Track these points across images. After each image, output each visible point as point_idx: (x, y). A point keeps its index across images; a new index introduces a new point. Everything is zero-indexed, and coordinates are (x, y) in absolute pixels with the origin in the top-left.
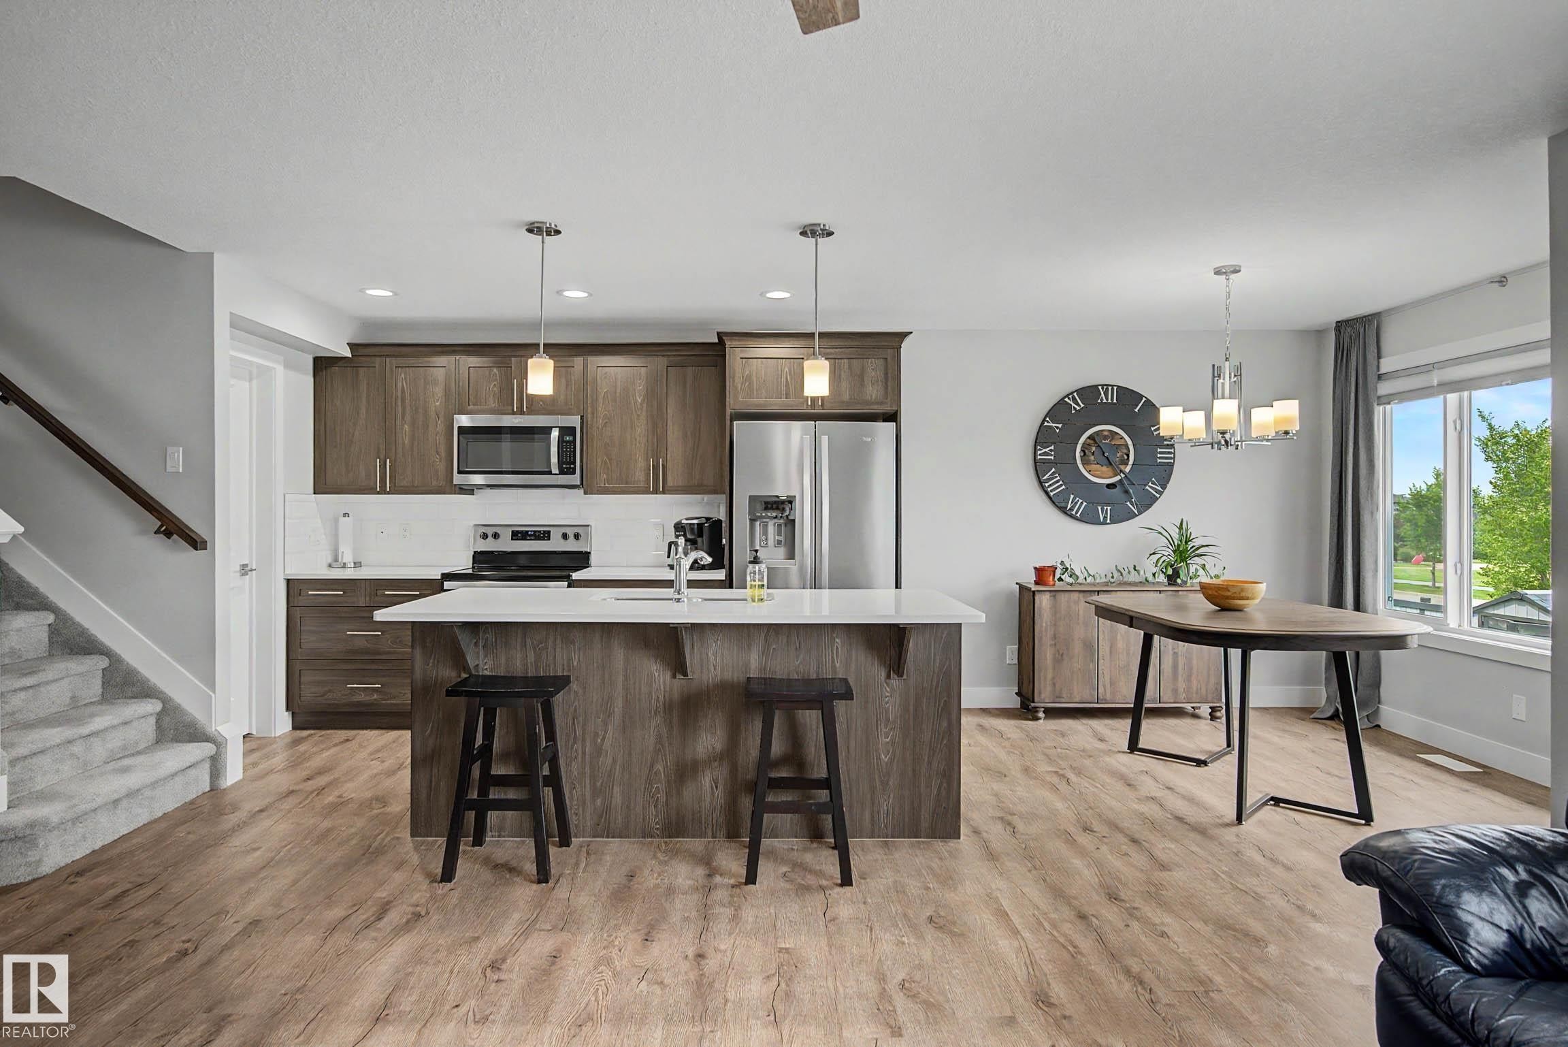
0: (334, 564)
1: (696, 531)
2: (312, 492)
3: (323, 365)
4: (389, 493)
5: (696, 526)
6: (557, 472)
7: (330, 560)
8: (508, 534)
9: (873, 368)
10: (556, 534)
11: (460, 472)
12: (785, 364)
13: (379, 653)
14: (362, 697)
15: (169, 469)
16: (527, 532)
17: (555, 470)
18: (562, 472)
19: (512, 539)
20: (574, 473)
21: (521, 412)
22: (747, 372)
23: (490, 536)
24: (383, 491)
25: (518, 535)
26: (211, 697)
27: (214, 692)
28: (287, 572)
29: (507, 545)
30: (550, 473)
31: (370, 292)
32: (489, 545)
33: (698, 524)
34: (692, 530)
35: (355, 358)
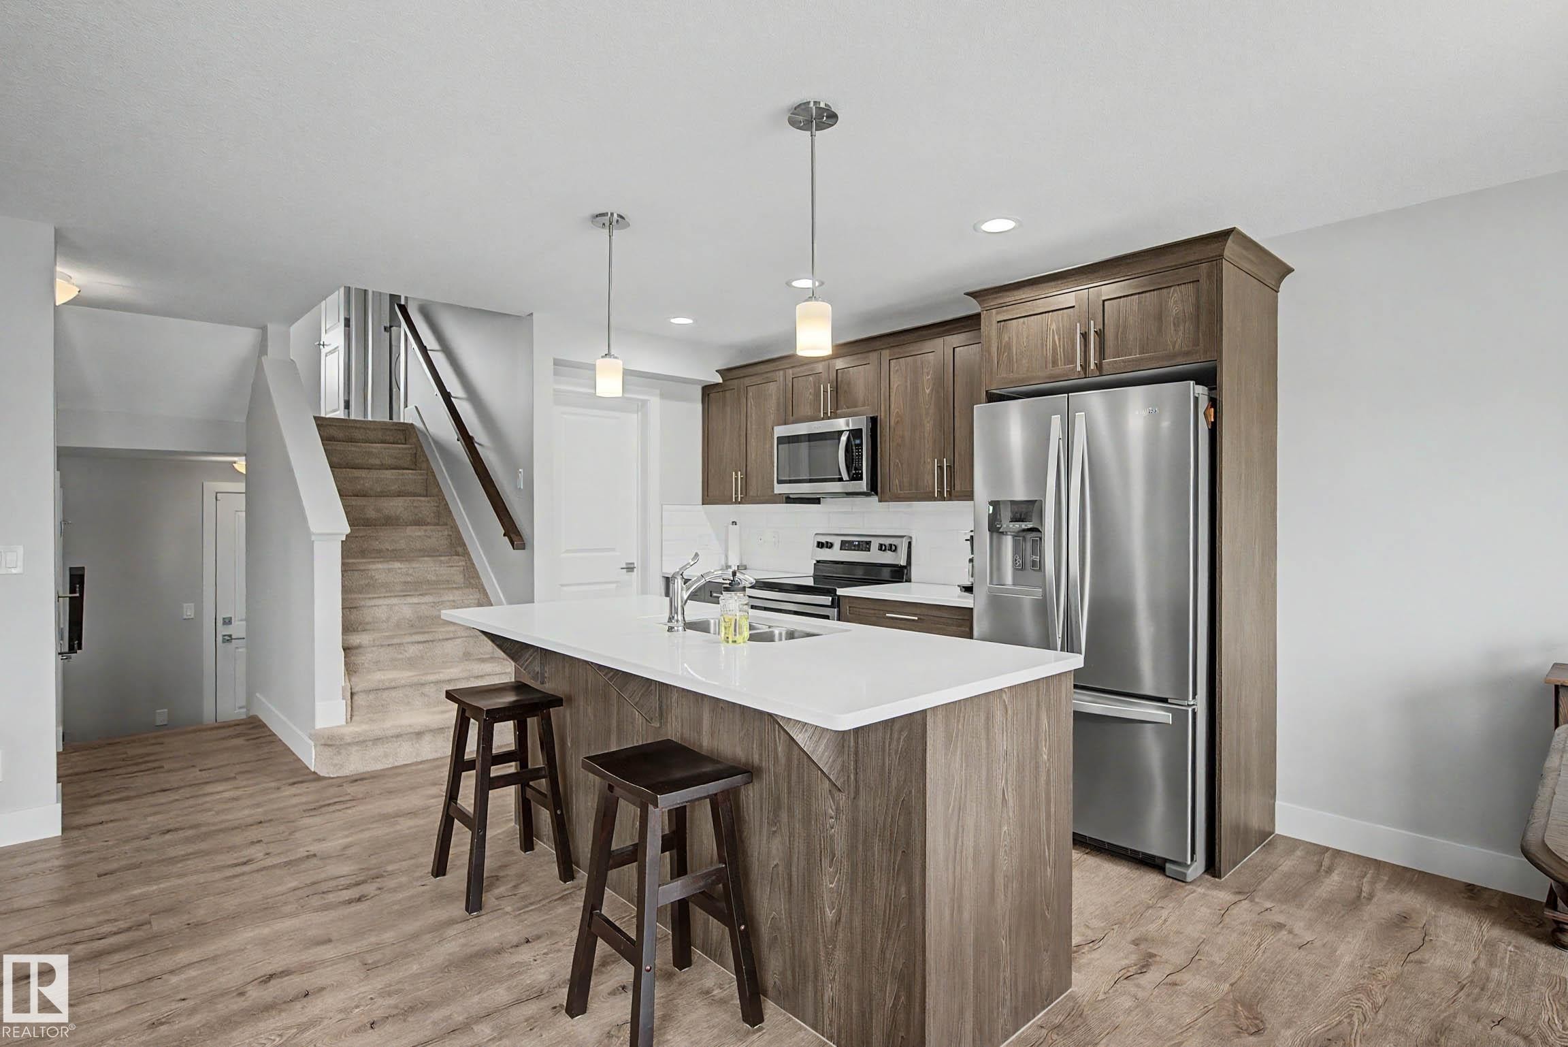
2: (700, 503)
3: (708, 391)
6: (848, 479)
8: (837, 546)
9: (1177, 301)
10: (874, 545)
11: (779, 482)
12: (1052, 319)
16: (853, 542)
17: (847, 477)
18: (852, 479)
19: (843, 549)
20: (861, 479)
21: (825, 418)
22: (1007, 339)
23: (824, 545)
24: (738, 502)
25: (846, 545)
28: (663, 571)
30: (843, 480)
31: (673, 321)
32: (825, 555)
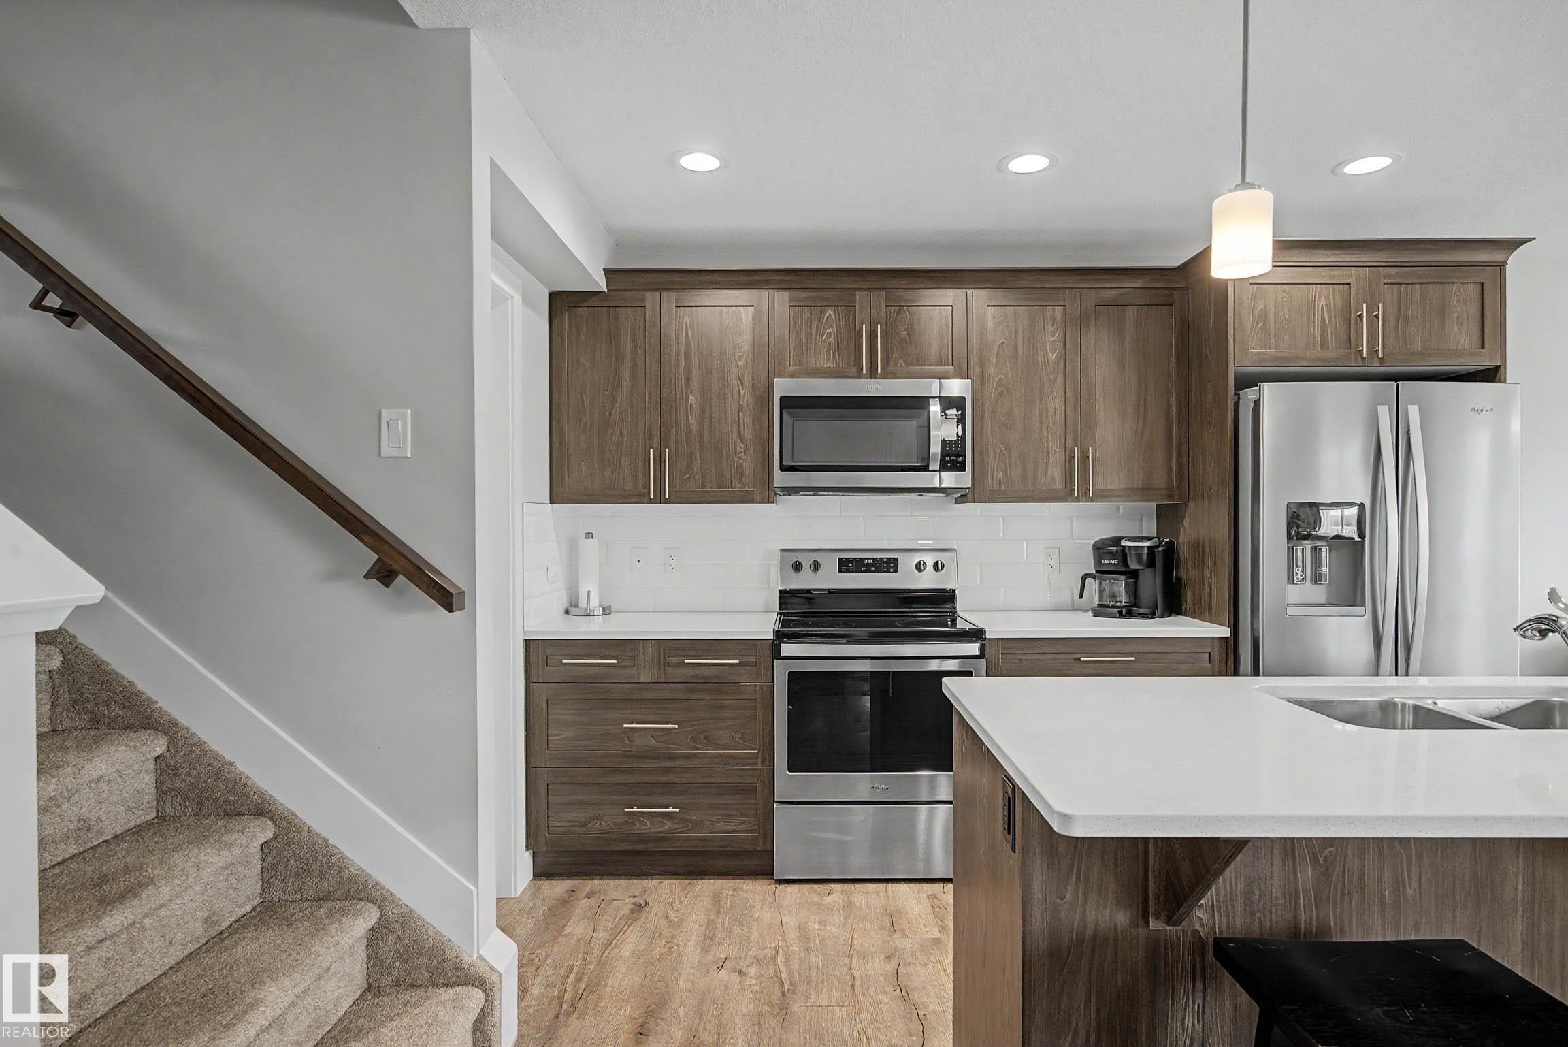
0: (573, 610)
1: (1145, 557)
2: (548, 501)
3: (561, 303)
4: (666, 502)
5: (1146, 551)
6: (937, 468)
7: (565, 605)
8: (833, 563)
9: (1462, 301)
10: (907, 563)
11: (783, 468)
12: (1321, 292)
13: (672, 757)
14: (648, 828)
15: (386, 451)
16: (862, 559)
17: (935, 465)
18: (945, 467)
19: (840, 571)
20: (962, 469)
21: (873, 374)
22: (1261, 307)
23: (806, 566)
24: (660, 499)
25: (848, 564)
26: (472, 892)
27: (476, 883)
28: (525, 630)
29: (830, 579)
30: (925, 468)
32: (806, 581)
33: (1148, 547)
34: (1139, 556)
35: (612, 293)
